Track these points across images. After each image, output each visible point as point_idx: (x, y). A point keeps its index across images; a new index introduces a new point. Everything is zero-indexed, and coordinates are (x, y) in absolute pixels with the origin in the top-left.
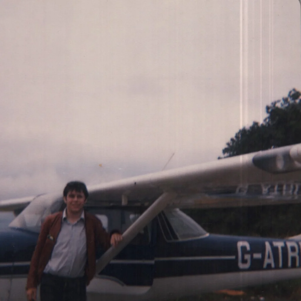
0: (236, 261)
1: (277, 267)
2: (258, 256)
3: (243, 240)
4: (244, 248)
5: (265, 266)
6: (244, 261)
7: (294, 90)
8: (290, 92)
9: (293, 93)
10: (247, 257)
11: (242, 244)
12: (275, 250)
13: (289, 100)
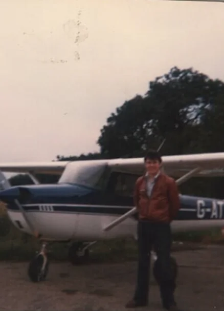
0: (195, 213)
1: (218, 218)
2: (208, 210)
3: (201, 200)
4: (201, 204)
5: (212, 217)
6: (201, 213)
7: (175, 68)
8: (172, 69)
9: (174, 70)
10: (203, 210)
11: (201, 201)
12: (218, 206)
13: (170, 76)
